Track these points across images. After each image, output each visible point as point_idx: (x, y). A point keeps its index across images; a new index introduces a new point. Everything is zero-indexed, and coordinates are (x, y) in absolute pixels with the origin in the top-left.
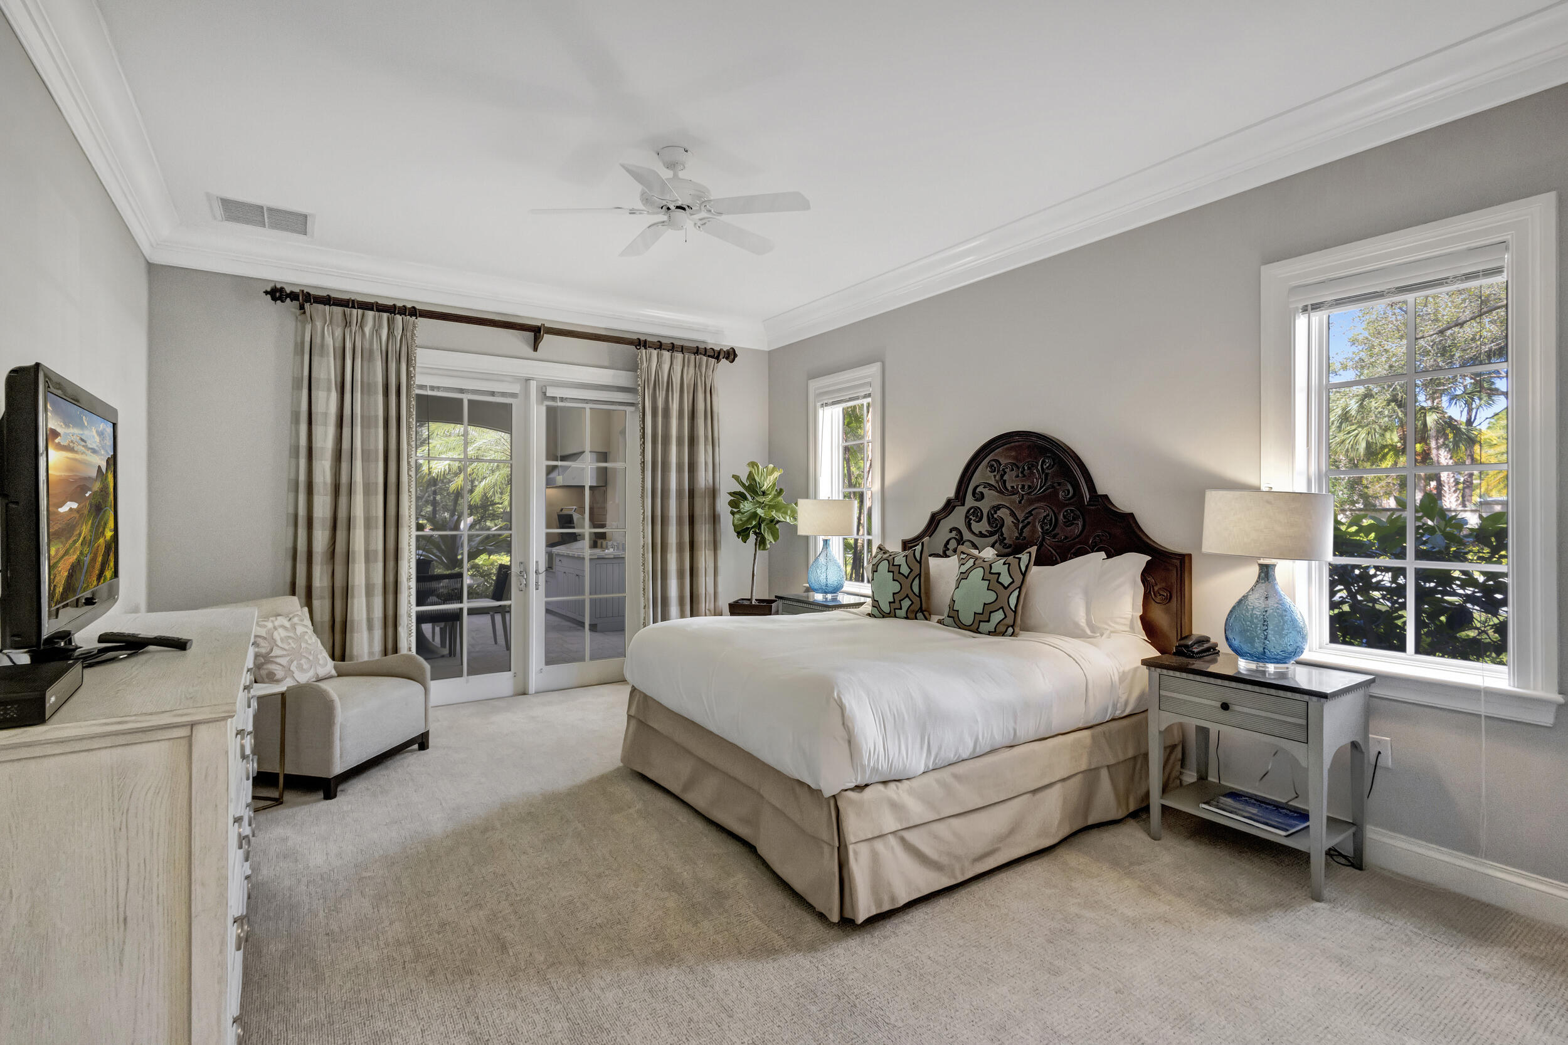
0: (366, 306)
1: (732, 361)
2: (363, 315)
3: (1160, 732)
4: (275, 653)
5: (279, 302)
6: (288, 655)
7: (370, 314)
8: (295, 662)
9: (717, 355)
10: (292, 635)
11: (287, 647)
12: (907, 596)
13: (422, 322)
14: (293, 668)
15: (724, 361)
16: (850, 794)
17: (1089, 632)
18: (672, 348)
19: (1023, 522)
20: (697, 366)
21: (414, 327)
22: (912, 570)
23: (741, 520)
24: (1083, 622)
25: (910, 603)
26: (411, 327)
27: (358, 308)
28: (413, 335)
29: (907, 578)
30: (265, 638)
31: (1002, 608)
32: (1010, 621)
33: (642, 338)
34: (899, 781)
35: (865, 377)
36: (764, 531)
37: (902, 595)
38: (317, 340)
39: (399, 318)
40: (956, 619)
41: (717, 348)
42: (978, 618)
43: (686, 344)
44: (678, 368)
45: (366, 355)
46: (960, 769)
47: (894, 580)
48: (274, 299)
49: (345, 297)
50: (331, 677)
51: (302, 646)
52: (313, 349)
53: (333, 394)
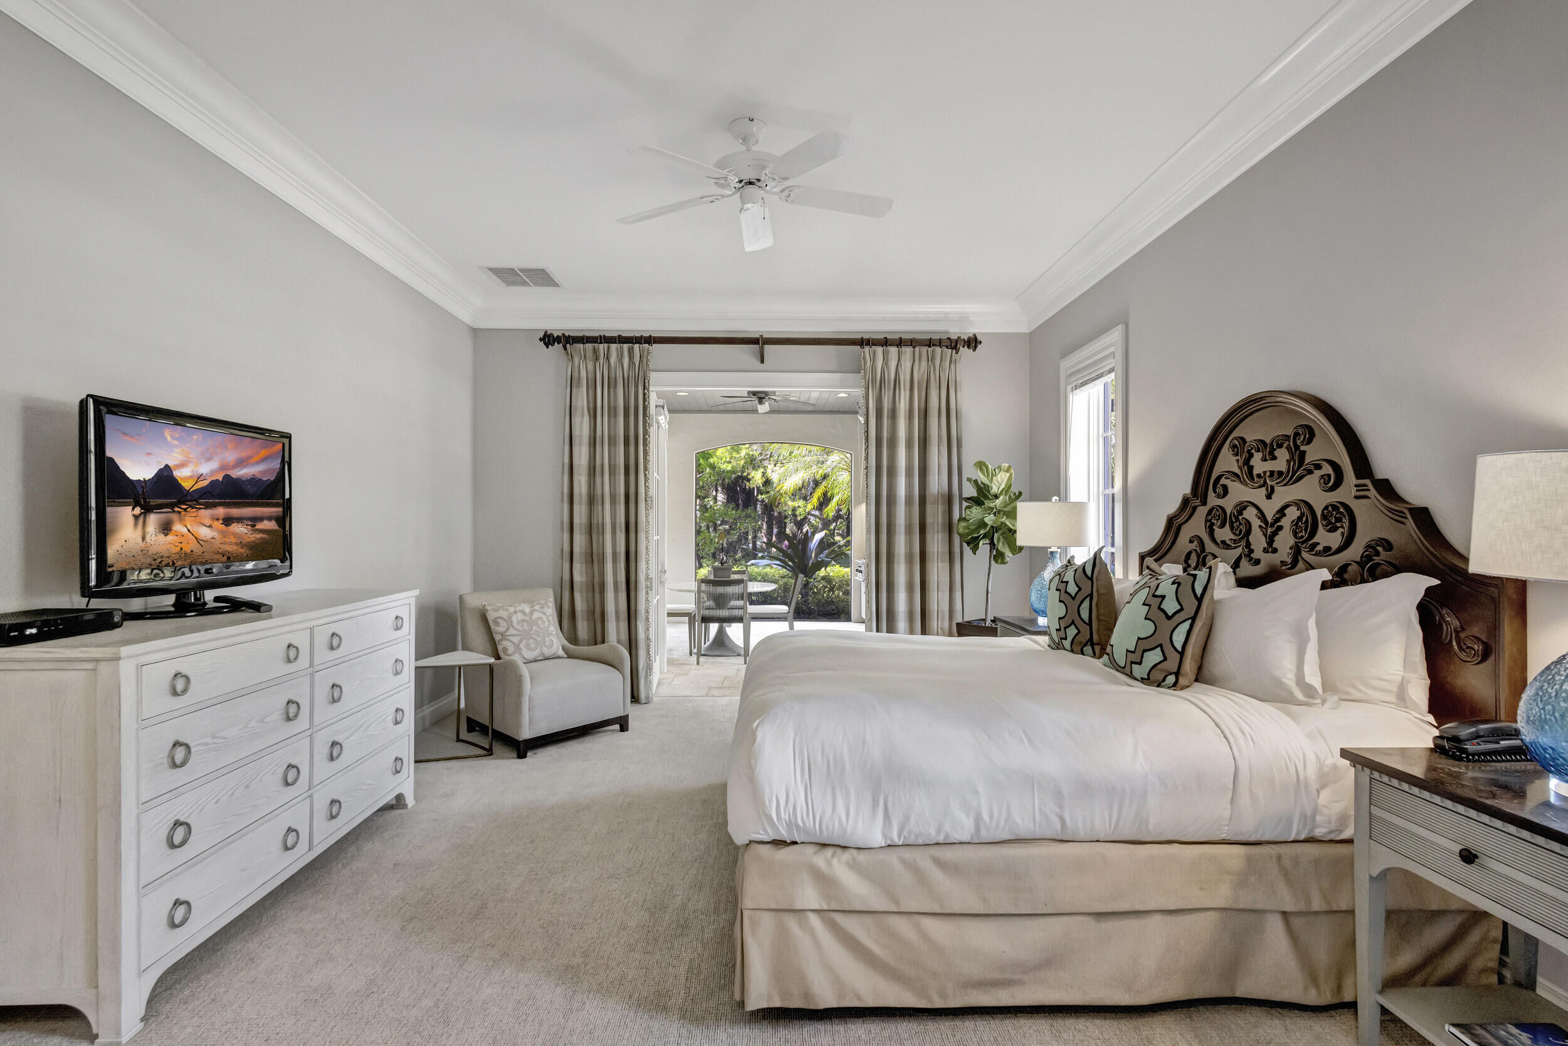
0: (609, 340)
1: (974, 350)
2: (608, 348)
3: (1371, 878)
4: (511, 631)
5: (550, 346)
6: (520, 635)
7: (613, 346)
8: (524, 642)
9: (953, 344)
10: (527, 618)
11: (520, 628)
12: (1073, 623)
13: (656, 348)
14: (522, 646)
15: (964, 351)
16: (764, 850)
17: (1300, 696)
18: (900, 343)
19: (1272, 525)
20: (931, 359)
21: (648, 353)
22: (1080, 589)
23: (968, 529)
24: (1289, 680)
25: (1076, 631)
26: (646, 353)
27: (605, 343)
28: (648, 360)
29: (1073, 598)
30: (507, 620)
31: (1161, 646)
32: (1172, 665)
33: (866, 337)
34: (845, 847)
35: (1106, 348)
36: (998, 541)
37: (1068, 620)
38: (576, 375)
39: (636, 346)
40: (1111, 655)
41: (954, 337)
42: (1132, 657)
43: (918, 337)
44: (906, 365)
45: (612, 383)
46: (947, 854)
47: (1060, 601)
48: (547, 345)
49: (597, 334)
50: (559, 657)
51: (534, 628)
52: (573, 383)
53: (586, 419)
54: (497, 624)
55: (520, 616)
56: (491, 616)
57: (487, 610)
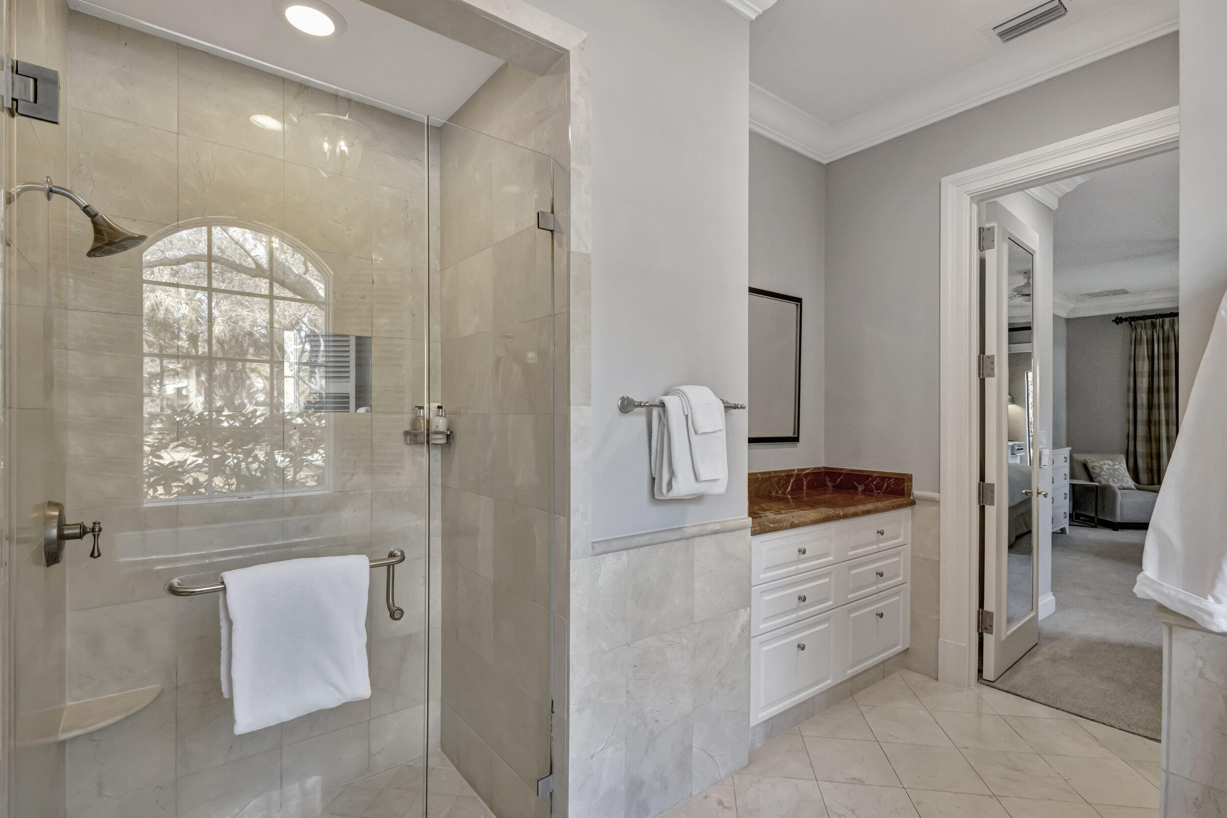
0: (1164, 316)
2: (1163, 321)
4: (1103, 473)
5: (1119, 324)
6: (1108, 475)
7: (1167, 320)
8: (1111, 479)
10: (1111, 468)
11: (1108, 472)
27: (1160, 318)
30: (1099, 467)
38: (1139, 338)
45: (1166, 340)
48: (1117, 323)
49: (1154, 314)
50: (1132, 489)
51: (1117, 473)
52: (1136, 342)
53: (1146, 362)
54: (1095, 469)
55: (1108, 467)
56: (1090, 465)
57: (1087, 462)
